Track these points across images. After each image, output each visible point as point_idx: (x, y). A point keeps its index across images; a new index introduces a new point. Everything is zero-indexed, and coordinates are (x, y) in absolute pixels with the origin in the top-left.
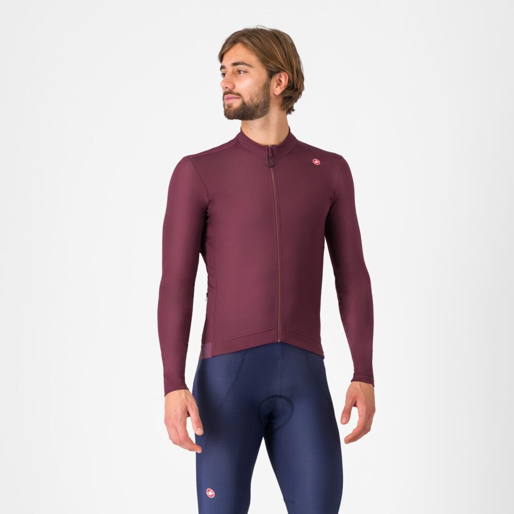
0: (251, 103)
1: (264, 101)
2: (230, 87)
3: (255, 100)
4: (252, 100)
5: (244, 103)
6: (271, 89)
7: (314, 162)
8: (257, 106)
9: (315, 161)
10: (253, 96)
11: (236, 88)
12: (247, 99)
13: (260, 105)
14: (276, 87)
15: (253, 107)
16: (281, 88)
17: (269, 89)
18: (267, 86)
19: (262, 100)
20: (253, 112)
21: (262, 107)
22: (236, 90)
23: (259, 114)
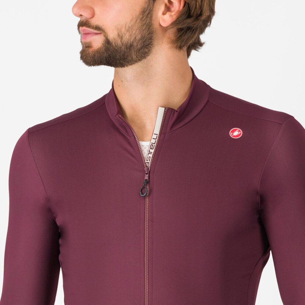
0: (119, 42)
1: (143, 38)
2: (86, 15)
3: (127, 37)
4: (120, 37)
5: (107, 42)
6: (154, 18)
7: (231, 134)
8: (130, 47)
9: (233, 132)
10: (123, 30)
11: (96, 16)
12: (112, 35)
13: (135, 44)
14: (164, 14)
15: (123, 48)
16: (171, 16)
17: (151, 17)
18: (147, 12)
19: (139, 37)
20: (124, 55)
21: (139, 46)
22: (94, 22)
23: (134, 57)
